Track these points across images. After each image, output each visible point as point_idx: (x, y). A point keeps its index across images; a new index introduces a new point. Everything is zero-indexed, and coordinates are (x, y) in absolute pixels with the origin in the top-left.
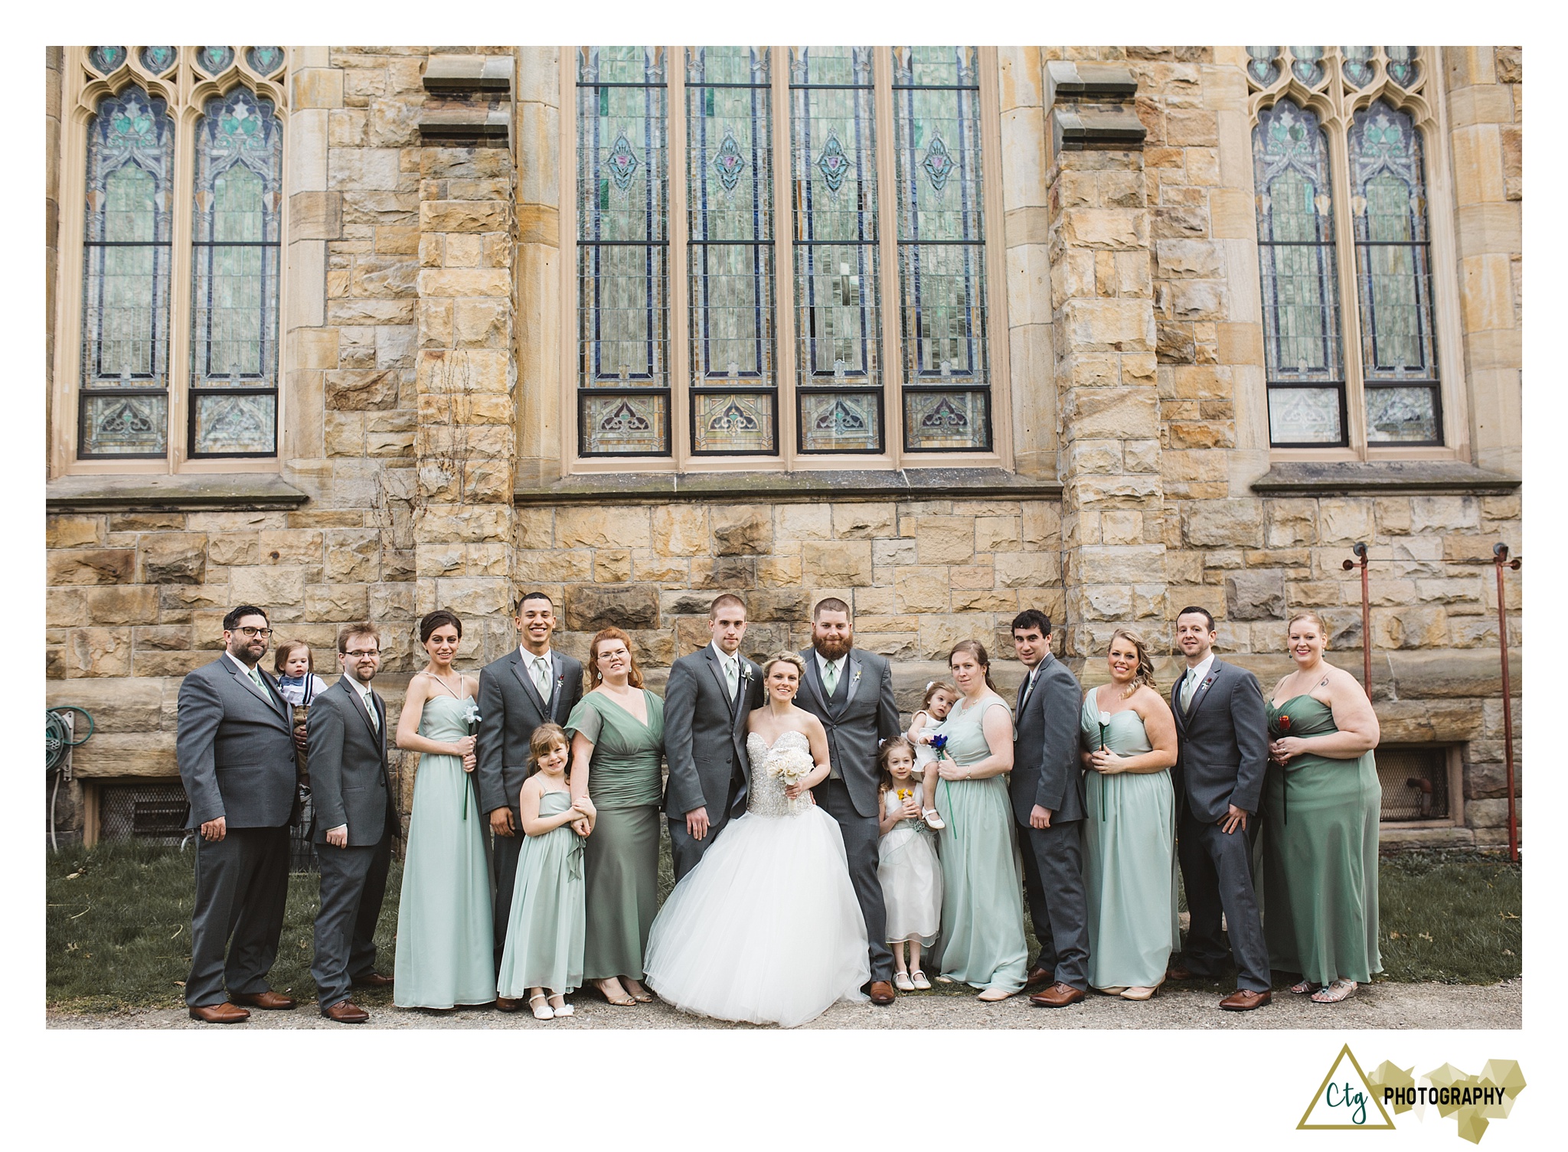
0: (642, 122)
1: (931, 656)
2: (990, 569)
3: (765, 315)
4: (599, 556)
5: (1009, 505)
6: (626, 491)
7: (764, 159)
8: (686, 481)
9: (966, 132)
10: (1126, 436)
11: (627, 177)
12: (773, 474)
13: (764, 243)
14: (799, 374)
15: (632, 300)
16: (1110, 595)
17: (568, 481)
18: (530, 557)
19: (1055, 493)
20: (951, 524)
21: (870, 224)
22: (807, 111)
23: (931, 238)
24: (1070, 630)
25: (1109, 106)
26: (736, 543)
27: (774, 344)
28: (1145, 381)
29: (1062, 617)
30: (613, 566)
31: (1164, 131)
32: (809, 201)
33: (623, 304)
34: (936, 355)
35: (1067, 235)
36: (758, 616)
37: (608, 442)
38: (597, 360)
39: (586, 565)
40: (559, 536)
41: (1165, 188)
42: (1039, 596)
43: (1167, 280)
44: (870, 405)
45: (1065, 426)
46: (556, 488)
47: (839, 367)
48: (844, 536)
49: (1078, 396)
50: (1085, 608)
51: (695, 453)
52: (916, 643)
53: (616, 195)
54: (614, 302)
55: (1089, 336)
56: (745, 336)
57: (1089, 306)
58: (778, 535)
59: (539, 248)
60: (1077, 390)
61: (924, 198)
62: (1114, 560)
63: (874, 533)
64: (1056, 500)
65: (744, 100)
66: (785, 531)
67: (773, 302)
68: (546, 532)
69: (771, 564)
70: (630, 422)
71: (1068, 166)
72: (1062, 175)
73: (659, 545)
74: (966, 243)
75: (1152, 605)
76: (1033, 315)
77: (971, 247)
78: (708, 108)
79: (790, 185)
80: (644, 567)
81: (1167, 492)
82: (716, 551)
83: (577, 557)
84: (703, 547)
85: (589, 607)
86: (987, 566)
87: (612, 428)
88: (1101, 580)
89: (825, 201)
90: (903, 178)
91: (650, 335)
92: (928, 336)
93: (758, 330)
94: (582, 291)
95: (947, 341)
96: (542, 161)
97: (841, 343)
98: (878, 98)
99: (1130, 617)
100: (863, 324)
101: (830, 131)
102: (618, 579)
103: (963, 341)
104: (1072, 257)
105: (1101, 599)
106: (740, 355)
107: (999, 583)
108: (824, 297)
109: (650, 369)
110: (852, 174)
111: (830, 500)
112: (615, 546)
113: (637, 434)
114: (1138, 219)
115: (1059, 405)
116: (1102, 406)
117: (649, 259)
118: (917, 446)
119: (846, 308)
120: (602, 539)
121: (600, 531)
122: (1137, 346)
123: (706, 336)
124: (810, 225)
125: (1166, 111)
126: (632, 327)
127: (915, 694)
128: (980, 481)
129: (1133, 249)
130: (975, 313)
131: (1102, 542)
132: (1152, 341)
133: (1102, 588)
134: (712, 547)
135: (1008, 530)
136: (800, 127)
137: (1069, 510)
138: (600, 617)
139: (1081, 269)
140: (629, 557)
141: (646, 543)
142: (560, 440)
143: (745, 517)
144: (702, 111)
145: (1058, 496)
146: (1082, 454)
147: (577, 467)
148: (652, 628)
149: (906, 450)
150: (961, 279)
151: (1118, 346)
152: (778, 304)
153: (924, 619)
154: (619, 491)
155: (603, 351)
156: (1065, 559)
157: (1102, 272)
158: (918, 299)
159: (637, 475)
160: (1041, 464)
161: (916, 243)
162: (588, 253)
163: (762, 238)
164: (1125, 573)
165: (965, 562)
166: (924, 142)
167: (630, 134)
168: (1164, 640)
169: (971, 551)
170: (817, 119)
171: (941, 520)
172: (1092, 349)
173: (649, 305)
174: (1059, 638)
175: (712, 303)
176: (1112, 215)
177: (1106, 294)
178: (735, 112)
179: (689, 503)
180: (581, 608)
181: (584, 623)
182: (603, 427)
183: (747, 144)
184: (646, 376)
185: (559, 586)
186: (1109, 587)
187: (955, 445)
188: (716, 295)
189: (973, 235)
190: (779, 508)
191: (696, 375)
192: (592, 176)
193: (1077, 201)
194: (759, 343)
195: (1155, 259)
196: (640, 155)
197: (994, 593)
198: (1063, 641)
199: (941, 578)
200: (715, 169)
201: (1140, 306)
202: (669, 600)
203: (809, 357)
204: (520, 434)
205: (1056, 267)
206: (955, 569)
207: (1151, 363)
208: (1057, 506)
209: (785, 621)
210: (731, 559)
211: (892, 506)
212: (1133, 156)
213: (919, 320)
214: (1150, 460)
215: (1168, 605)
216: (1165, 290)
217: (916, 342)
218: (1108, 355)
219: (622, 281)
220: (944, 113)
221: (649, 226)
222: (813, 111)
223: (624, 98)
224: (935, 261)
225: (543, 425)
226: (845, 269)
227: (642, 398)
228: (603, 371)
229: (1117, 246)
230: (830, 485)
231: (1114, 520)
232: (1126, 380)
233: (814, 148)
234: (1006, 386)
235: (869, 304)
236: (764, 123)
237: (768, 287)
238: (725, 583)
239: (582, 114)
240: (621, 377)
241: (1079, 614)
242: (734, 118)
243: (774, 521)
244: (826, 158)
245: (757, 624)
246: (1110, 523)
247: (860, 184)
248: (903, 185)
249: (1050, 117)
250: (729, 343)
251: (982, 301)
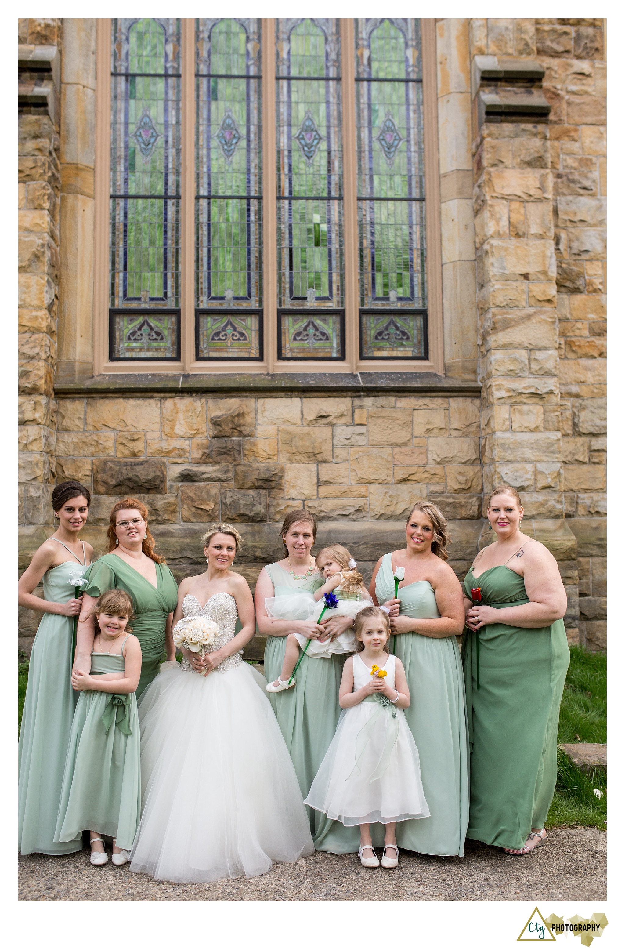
0: (161, 104)
1: (377, 517)
2: (424, 450)
3: (254, 254)
4: (121, 437)
5: (439, 401)
6: (141, 386)
7: (255, 134)
8: (189, 379)
9: (412, 115)
10: (531, 347)
11: (150, 146)
12: (258, 375)
13: (254, 198)
14: (280, 299)
15: (152, 242)
16: (516, 471)
17: (99, 379)
18: (66, 437)
19: (476, 392)
20: (394, 415)
21: (336, 184)
22: (289, 96)
23: (383, 195)
24: (486, 497)
25: (522, 90)
26: (227, 428)
27: (261, 276)
28: (547, 304)
29: (480, 487)
30: (131, 445)
31: (564, 112)
32: (290, 166)
33: (145, 243)
34: (386, 285)
35: (487, 189)
36: (243, 484)
37: (132, 349)
38: (125, 286)
39: (110, 443)
40: (90, 421)
41: (565, 157)
42: (462, 471)
43: (565, 228)
44: (334, 323)
45: (484, 339)
46: (88, 384)
47: (311, 294)
48: (311, 423)
49: (494, 315)
50: (497, 481)
51: (198, 358)
52: (366, 506)
53: (139, 160)
54: (138, 243)
55: (504, 268)
56: (238, 269)
57: (504, 245)
58: (260, 422)
59: (77, 198)
60: (493, 310)
61: (378, 165)
62: (520, 444)
63: (335, 421)
64: (476, 397)
65: (241, 88)
66: (265, 419)
67: (261, 243)
68: (79, 418)
69: (254, 444)
70: (149, 335)
71: (490, 135)
72: (485, 142)
73: (167, 429)
74: (409, 199)
75: (550, 479)
76: (461, 253)
77: (414, 203)
78: (213, 94)
79: (275, 153)
80: (155, 446)
81: (563, 392)
82: (211, 434)
83: (103, 438)
84: (201, 431)
85: (112, 476)
86: (422, 447)
87: (135, 339)
88: (510, 459)
89: (302, 166)
90: (363, 149)
91: (165, 267)
92: (380, 271)
93: (249, 266)
94: (114, 233)
95: (394, 275)
96: (80, 130)
97: (313, 275)
98: (344, 88)
99: (532, 488)
100: (330, 261)
101: (306, 113)
102: (134, 455)
103: (406, 274)
104: (491, 206)
105: (510, 474)
106: (235, 284)
107: (430, 461)
108: (300, 240)
109: (165, 294)
110: (323, 146)
111: (300, 395)
112: (133, 429)
113: (155, 344)
114: (543, 178)
115: (479, 323)
116: (513, 323)
117: (166, 209)
118: (370, 355)
119: (317, 249)
120: (122, 424)
121: (121, 417)
122: (541, 277)
123: (209, 269)
124: (290, 183)
125: (567, 97)
126: (152, 261)
127: (364, 546)
128: (417, 382)
129: (539, 200)
130: (416, 254)
131: (511, 429)
132: (552, 272)
133: (511, 466)
134: (208, 430)
135: (438, 420)
136: (283, 109)
137: (487, 405)
138: (120, 484)
139: (498, 216)
140: (143, 438)
141: (157, 427)
142: (93, 347)
143: (234, 407)
144: (209, 96)
145: (477, 394)
146: (496, 361)
147: (107, 369)
148: (160, 493)
149: (362, 358)
150: (405, 228)
151: (526, 276)
152: (264, 245)
153: (373, 488)
154: (136, 386)
155: (130, 280)
156: (483, 442)
157: (515, 217)
158: (373, 243)
159: (153, 375)
160: (465, 369)
161: (372, 199)
162: (118, 204)
163: (253, 194)
164: (529, 454)
165: (405, 444)
166: (379, 122)
167: (153, 113)
168: (559, 506)
169: (409, 436)
170: (297, 103)
171: (387, 412)
172: (505, 278)
173: (165, 244)
174: (477, 504)
175: (215, 243)
176: (523, 173)
177: (518, 236)
178: (234, 97)
179: (191, 396)
180: (106, 477)
181: (108, 489)
182: (129, 338)
183: (243, 121)
184: (162, 299)
185: (89, 460)
186: (516, 465)
187: (400, 354)
188: (217, 237)
189: (415, 194)
190: (261, 401)
191: (201, 298)
192: (122, 145)
193: (496, 162)
194: (249, 275)
195: (556, 212)
196: (160, 129)
197: (427, 468)
198: (480, 506)
199: (386, 456)
200: (218, 141)
201: (544, 245)
202: (174, 471)
203: (287, 286)
204: (60, 342)
205: (479, 216)
206: (397, 449)
207: (553, 290)
208: (477, 402)
209: (264, 488)
210: (223, 440)
211: (348, 401)
212: (541, 127)
213: (373, 258)
214: (550, 365)
215: (562, 479)
216: (563, 235)
217: (370, 275)
218: (518, 283)
219: (145, 226)
220: (394, 99)
221: (166, 183)
222: (294, 97)
223: (148, 85)
224: (386, 214)
225: (78, 335)
226: (317, 218)
227: (160, 317)
228: (130, 295)
229: (526, 198)
230: (300, 383)
231: (521, 412)
232: (532, 303)
233: (295, 126)
234: (439, 309)
235: (335, 246)
236: (256, 106)
237: (257, 232)
238: (218, 459)
239: (115, 97)
240: (143, 300)
241: (493, 486)
242: (233, 100)
243: (256, 411)
244: (304, 133)
245: (242, 491)
246: (518, 415)
247: (329, 153)
248: (363, 154)
249: (476, 99)
250: (228, 274)
251: (422, 245)
